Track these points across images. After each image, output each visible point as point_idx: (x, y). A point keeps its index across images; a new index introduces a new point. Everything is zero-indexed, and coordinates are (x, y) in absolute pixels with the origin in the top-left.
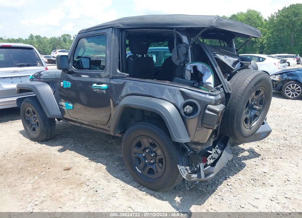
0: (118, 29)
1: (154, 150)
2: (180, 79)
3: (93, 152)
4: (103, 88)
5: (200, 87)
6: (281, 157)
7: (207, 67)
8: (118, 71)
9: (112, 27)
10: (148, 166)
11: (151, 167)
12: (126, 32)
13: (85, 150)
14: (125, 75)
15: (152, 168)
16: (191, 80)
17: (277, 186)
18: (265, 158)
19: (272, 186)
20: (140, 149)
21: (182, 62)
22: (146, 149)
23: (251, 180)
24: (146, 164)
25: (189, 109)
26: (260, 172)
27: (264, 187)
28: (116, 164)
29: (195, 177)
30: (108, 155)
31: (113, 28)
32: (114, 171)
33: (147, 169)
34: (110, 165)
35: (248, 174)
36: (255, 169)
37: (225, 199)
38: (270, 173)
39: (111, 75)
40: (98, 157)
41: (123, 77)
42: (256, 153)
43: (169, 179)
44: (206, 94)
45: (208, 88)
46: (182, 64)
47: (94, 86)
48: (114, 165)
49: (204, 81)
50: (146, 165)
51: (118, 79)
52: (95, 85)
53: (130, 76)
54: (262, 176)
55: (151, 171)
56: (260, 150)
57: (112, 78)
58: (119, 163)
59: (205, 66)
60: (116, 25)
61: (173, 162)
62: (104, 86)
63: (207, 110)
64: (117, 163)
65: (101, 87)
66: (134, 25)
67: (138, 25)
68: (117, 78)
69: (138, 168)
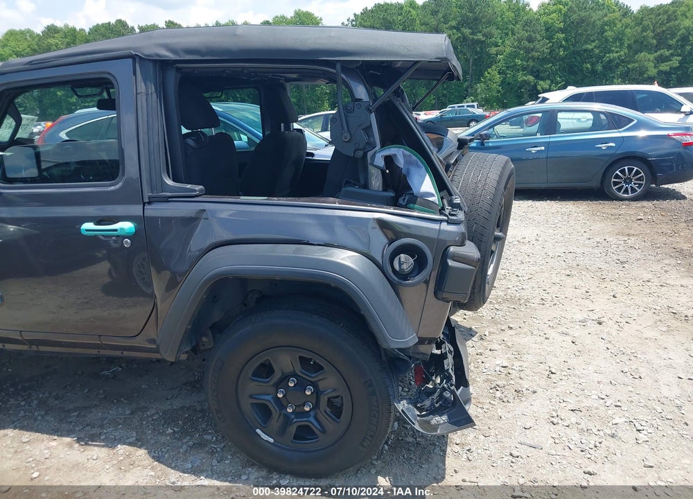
0: (155, 61)
1: (314, 377)
2: (356, 189)
3: (76, 414)
4: (123, 233)
5: (411, 205)
6: (511, 326)
7: (415, 157)
8: (169, 182)
9: (133, 57)
10: (295, 420)
11: (303, 421)
12: (178, 69)
13: (46, 414)
14: (195, 191)
15: (307, 423)
16: (384, 190)
17: (542, 390)
18: (485, 335)
19: (535, 392)
20: (268, 382)
21: (361, 147)
22: (285, 378)
23: (491, 391)
24: (287, 416)
25: (406, 262)
26: (498, 368)
27: (523, 399)
28: (169, 434)
29: (442, 422)
30: (128, 412)
31: (137, 59)
32: (174, 456)
33: (293, 429)
34: (153, 441)
35: (478, 379)
36: (483, 362)
37: (474, 449)
38: (513, 365)
39: (147, 194)
40: (102, 426)
41: (188, 197)
42: (464, 327)
43: (364, 444)
44: (441, 221)
45: (429, 206)
46: (360, 154)
47: (87, 230)
48: (163, 439)
49: (415, 191)
50: (287, 420)
51: (171, 203)
52: (88, 226)
53: (209, 192)
54: (503, 375)
55: (304, 433)
56: (465, 319)
57: (149, 203)
58: (176, 429)
59: (408, 153)
60: (147, 52)
61: (377, 401)
62: (127, 226)
63: (450, 259)
64: (170, 431)
65: (116, 230)
66: (211, 51)
67: (227, 51)
68: (166, 200)
69: (264, 433)
